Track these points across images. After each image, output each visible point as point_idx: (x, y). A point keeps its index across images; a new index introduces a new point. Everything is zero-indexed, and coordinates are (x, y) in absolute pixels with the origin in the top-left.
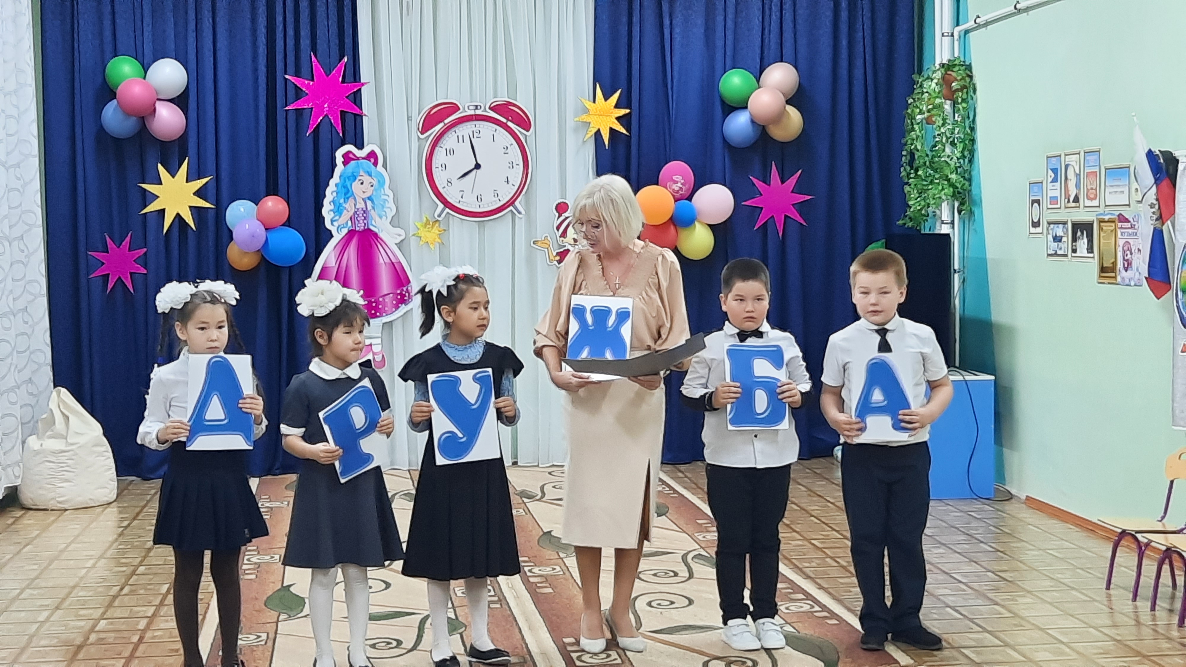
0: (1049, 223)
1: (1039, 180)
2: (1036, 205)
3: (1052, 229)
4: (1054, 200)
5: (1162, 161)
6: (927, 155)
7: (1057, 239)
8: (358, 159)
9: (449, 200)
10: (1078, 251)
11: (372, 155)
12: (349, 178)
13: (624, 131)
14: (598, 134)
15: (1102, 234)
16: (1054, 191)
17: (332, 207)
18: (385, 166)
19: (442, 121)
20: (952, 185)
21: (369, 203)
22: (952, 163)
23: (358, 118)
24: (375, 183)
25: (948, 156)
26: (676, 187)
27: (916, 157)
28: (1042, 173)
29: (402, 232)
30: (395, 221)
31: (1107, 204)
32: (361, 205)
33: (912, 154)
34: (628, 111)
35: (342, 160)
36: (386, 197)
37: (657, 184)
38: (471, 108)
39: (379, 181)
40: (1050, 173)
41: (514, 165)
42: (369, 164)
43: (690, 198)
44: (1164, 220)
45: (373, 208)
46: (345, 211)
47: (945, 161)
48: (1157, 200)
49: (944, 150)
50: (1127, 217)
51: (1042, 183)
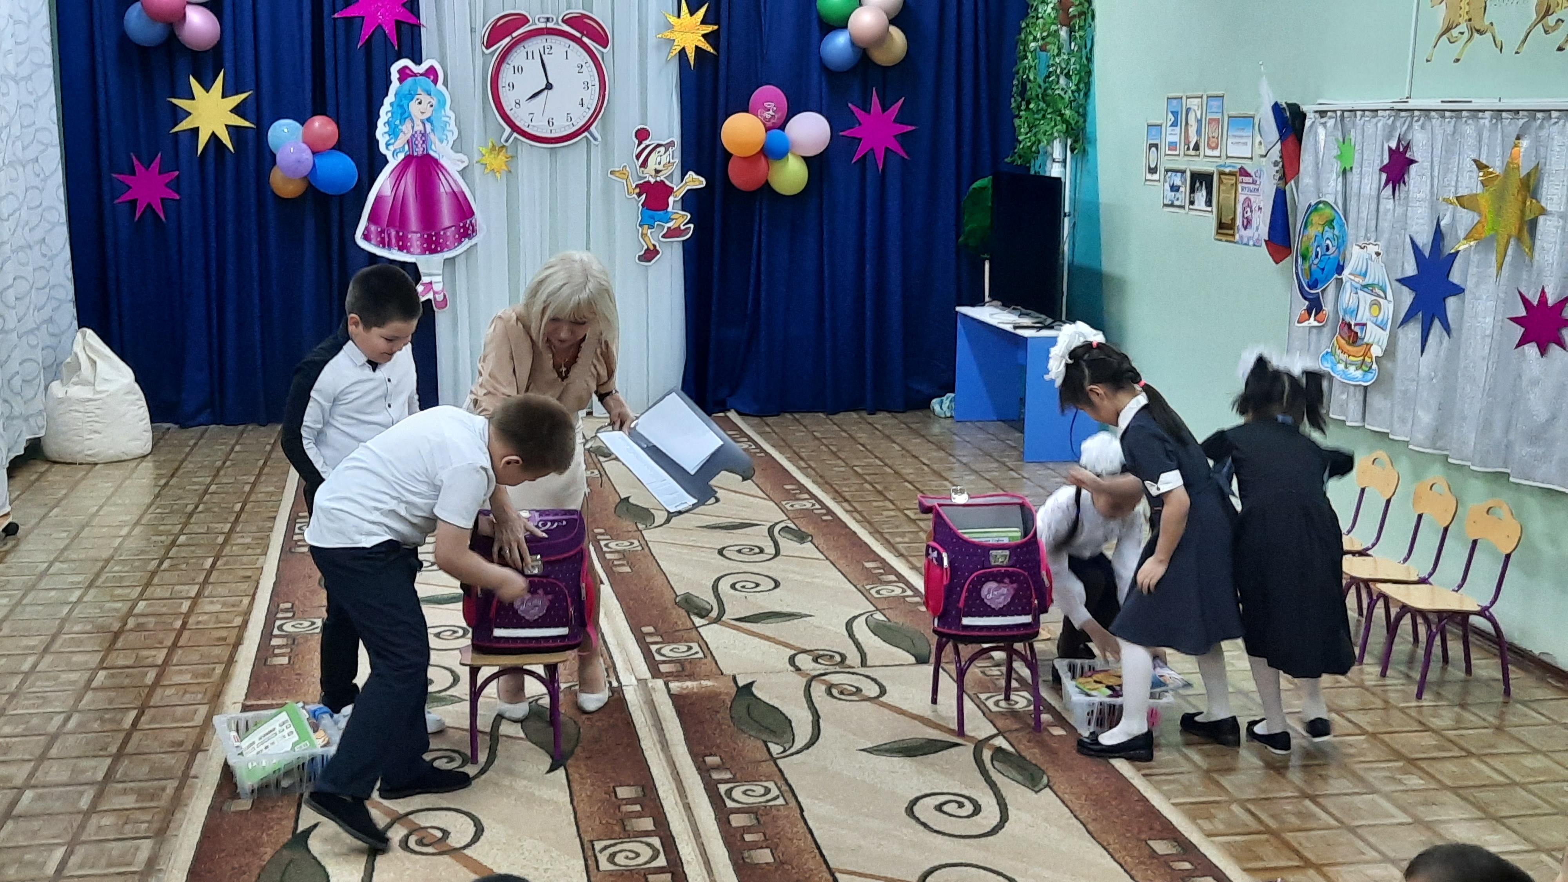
0: (1167, 171)
1: (1158, 122)
2: (1153, 149)
3: (1170, 177)
4: (1173, 146)
5: (1288, 114)
6: (1040, 87)
7: (1174, 188)
8: (415, 75)
9: (518, 124)
10: (1196, 203)
11: (431, 72)
12: (405, 96)
13: (712, 51)
14: (682, 53)
15: (1222, 187)
16: (1173, 135)
17: (387, 129)
18: (445, 83)
19: (510, 34)
20: (1065, 121)
21: (428, 126)
22: (1067, 97)
23: (416, 28)
24: (434, 102)
25: (1063, 89)
26: (767, 115)
27: (1028, 88)
28: (1162, 116)
29: (465, 158)
30: (458, 146)
31: (1229, 155)
32: (419, 127)
33: (1024, 84)
34: (716, 27)
35: (398, 76)
36: (447, 119)
37: (746, 110)
38: (542, 20)
39: (439, 101)
40: (1170, 116)
41: (590, 85)
42: (427, 82)
43: (782, 127)
44: (1288, 179)
45: (433, 130)
46: (401, 135)
47: (1059, 95)
48: (1281, 157)
49: (1058, 82)
50: (1249, 171)
51: (1161, 126)
